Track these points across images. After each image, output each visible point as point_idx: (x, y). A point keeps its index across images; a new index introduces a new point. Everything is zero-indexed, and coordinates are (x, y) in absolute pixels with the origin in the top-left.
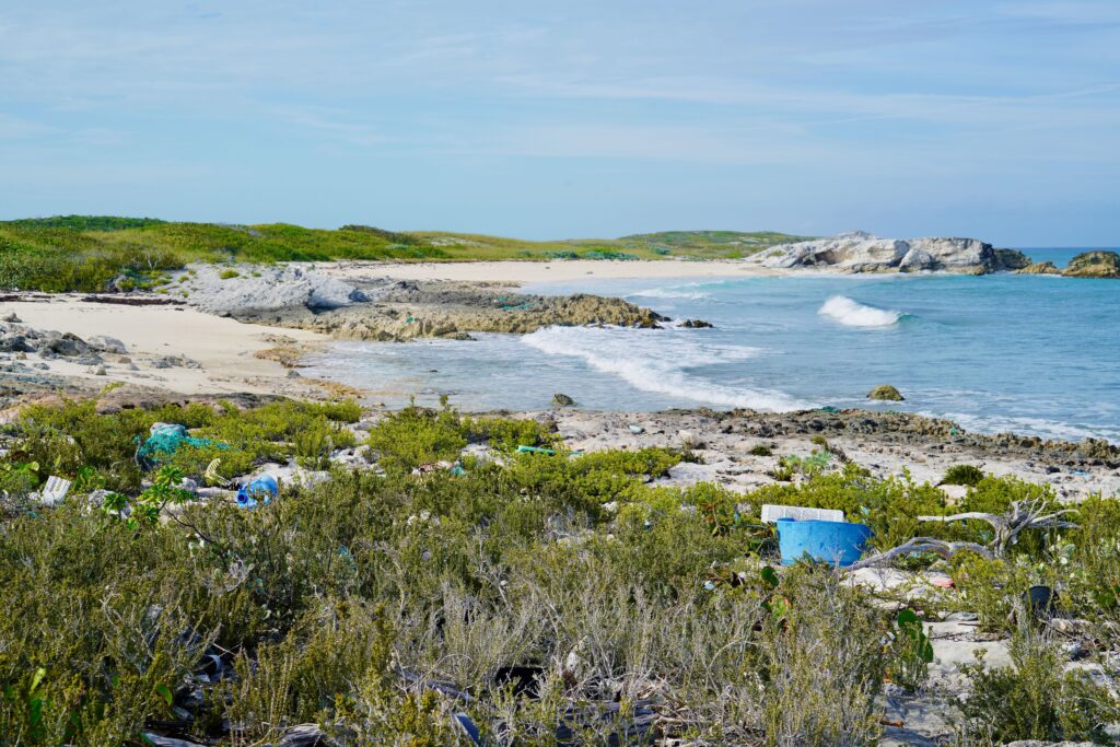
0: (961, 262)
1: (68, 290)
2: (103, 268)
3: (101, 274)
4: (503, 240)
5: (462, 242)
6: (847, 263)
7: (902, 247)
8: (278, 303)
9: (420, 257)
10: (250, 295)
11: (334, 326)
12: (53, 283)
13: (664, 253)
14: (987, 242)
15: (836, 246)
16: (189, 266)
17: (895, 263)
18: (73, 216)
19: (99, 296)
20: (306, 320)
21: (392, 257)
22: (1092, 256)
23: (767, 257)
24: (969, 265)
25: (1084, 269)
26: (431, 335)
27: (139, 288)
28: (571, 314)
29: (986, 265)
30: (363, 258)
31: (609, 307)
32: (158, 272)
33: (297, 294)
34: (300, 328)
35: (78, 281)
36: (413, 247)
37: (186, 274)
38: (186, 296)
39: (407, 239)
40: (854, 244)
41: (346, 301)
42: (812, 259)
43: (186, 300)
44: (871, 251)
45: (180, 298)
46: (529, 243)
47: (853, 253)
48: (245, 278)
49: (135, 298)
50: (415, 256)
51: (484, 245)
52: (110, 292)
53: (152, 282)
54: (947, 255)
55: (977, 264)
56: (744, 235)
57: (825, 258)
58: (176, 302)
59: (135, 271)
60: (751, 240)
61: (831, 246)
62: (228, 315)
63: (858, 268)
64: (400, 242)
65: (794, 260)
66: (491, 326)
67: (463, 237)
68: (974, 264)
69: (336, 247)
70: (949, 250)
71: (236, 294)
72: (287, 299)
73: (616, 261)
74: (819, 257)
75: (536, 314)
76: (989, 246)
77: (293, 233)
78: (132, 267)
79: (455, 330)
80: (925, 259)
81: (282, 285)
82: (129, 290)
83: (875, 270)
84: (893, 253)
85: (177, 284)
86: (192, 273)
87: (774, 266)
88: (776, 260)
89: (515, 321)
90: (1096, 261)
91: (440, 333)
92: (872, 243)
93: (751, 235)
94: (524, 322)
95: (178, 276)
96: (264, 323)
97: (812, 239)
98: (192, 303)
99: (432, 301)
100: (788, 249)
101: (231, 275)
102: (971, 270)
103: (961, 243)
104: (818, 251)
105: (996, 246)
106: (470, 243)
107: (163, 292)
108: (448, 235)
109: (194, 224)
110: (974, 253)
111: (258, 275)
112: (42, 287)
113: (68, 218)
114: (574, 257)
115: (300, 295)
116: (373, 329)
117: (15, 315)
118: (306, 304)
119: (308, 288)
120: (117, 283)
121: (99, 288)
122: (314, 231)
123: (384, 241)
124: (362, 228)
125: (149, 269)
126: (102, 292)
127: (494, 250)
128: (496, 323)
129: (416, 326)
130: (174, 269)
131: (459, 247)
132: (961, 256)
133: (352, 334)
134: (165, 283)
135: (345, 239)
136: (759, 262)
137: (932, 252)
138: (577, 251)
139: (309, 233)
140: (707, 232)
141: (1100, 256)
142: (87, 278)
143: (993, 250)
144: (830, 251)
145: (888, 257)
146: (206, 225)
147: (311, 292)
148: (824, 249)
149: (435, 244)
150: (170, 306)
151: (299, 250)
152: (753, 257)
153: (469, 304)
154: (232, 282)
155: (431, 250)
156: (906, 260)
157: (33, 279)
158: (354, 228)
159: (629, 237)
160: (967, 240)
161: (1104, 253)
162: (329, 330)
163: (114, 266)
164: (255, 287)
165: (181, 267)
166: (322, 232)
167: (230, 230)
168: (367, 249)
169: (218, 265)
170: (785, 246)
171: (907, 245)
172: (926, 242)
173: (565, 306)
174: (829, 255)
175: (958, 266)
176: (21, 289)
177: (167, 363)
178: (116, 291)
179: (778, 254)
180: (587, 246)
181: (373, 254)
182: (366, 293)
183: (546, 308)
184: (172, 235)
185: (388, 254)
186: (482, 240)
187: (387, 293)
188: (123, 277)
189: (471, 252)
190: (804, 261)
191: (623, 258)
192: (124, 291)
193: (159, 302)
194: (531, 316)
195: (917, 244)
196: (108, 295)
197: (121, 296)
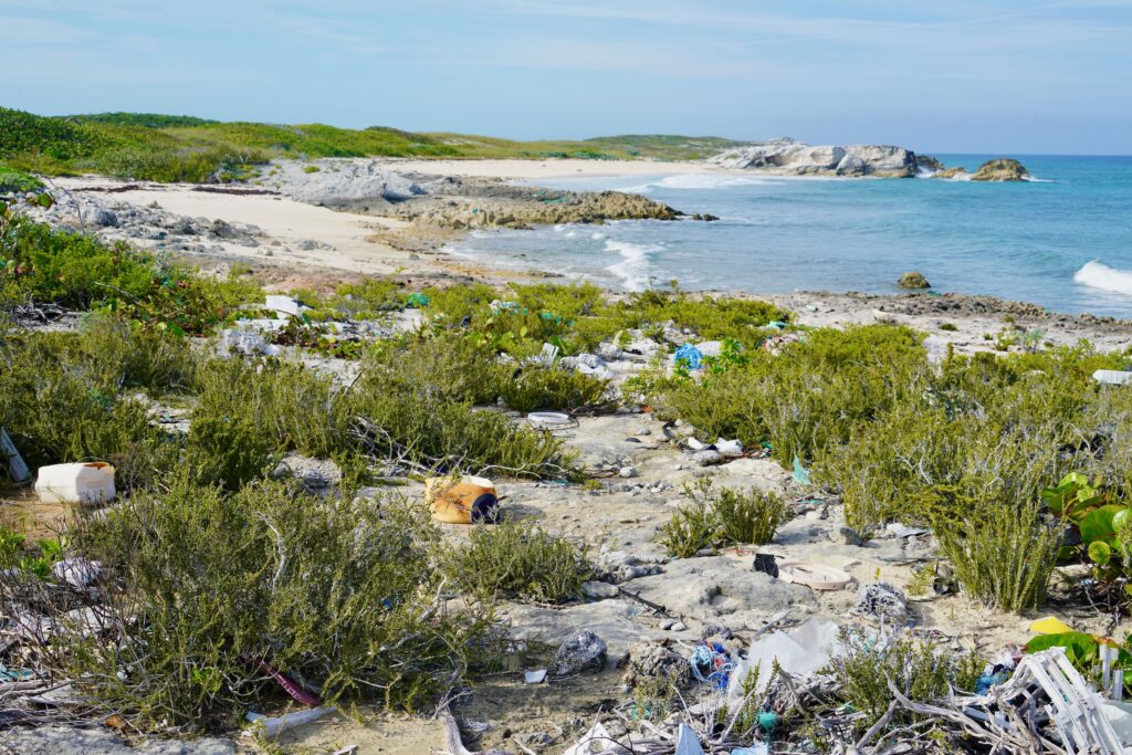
0: (888, 166)
1: (176, 181)
2: (204, 162)
3: (204, 167)
4: (504, 141)
5: (469, 142)
6: (793, 165)
7: (839, 153)
8: (359, 195)
9: (439, 155)
10: (333, 188)
11: (415, 215)
12: (163, 174)
13: (635, 154)
14: (910, 149)
15: (784, 151)
16: (273, 161)
17: (833, 166)
18: (121, 113)
19: (204, 186)
20: (390, 210)
21: (415, 154)
22: (998, 163)
23: (726, 158)
24: (894, 168)
25: (990, 174)
26: (494, 224)
27: (237, 180)
28: (602, 207)
29: (909, 169)
30: (392, 155)
31: (635, 202)
32: (250, 167)
33: (373, 187)
34: (385, 216)
35: (184, 173)
36: (430, 147)
37: (273, 168)
38: (278, 188)
39: (424, 139)
40: (798, 150)
41: (409, 193)
42: (763, 161)
43: (279, 191)
44: (813, 155)
45: (274, 189)
46: (525, 144)
47: (797, 157)
48: (327, 172)
49: (235, 188)
50: (433, 154)
51: (487, 146)
52: (212, 183)
53: (245, 175)
54: (876, 160)
55: (901, 168)
56: (692, 139)
57: (774, 161)
58: (272, 193)
59: (231, 166)
60: (697, 143)
61: (780, 150)
62: (322, 205)
63: (802, 169)
64: (418, 141)
65: (748, 162)
66: (539, 217)
67: (469, 138)
68: (899, 168)
69: (368, 145)
70: (878, 156)
71: (321, 186)
72: (367, 191)
73: (600, 160)
74: (768, 160)
75: (574, 207)
76: (912, 153)
77: (330, 132)
78: (227, 161)
79: (514, 220)
80: (858, 163)
81: (359, 180)
82: (228, 181)
83: (816, 172)
84: (831, 157)
85: (267, 177)
86: (278, 167)
87: (731, 167)
88: (732, 162)
89: (557, 213)
90: (1001, 167)
91: (502, 222)
92: (814, 149)
93: (696, 139)
94: (565, 213)
95: (266, 170)
96: (354, 212)
97: (762, 145)
98: (286, 193)
99: (480, 195)
100: (743, 152)
101: (314, 170)
102: (896, 174)
103: (889, 150)
104: (768, 155)
105: (917, 152)
106: (476, 143)
107: (258, 184)
108: (458, 136)
109: (248, 124)
110: (899, 158)
111: (337, 171)
112: (154, 177)
113: (117, 115)
114: (565, 156)
115: (375, 189)
116: (448, 218)
117: (156, 203)
118: (383, 196)
119: (382, 182)
120: (217, 175)
121: (202, 179)
122: (347, 131)
123: (405, 140)
124: (385, 129)
125: (240, 163)
126: (205, 183)
127: (497, 150)
128: (543, 214)
129: (481, 216)
130: (261, 163)
131: (468, 146)
132: (888, 161)
133: (431, 222)
134: (257, 176)
135: (372, 138)
136: (718, 163)
137: (864, 157)
138: (567, 151)
139: (343, 133)
140: (660, 136)
141: (1005, 163)
142: (192, 172)
143: (914, 157)
144: (778, 155)
145: (827, 160)
146: (257, 125)
147: (385, 185)
148: (773, 153)
149: (447, 143)
150: (267, 196)
151: (339, 148)
152: (713, 159)
153: (513, 198)
154: (314, 176)
155: (446, 149)
156: (842, 164)
157: (145, 171)
158: (378, 129)
159: (593, 140)
160: (893, 147)
161: (1008, 161)
162: (410, 219)
163: (213, 160)
164: (337, 181)
165: (266, 163)
166: (353, 132)
167: (278, 129)
168: (394, 148)
169: (298, 161)
170: (741, 149)
171: (844, 151)
172: (859, 148)
173: (596, 201)
174: (777, 158)
175: (885, 169)
176: (137, 179)
177: (310, 245)
178: (217, 182)
179: (734, 157)
180: (572, 146)
181: (400, 152)
182: (422, 186)
183: (580, 202)
184: (232, 132)
185: (411, 152)
186: (485, 141)
187: (440, 187)
188: (222, 170)
189: (481, 151)
190: (756, 163)
191: (606, 158)
192: (224, 182)
193: (257, 192)
194: (570, 209)
195: (851, 150)
196: (212, 186)
197: (222, 186)
